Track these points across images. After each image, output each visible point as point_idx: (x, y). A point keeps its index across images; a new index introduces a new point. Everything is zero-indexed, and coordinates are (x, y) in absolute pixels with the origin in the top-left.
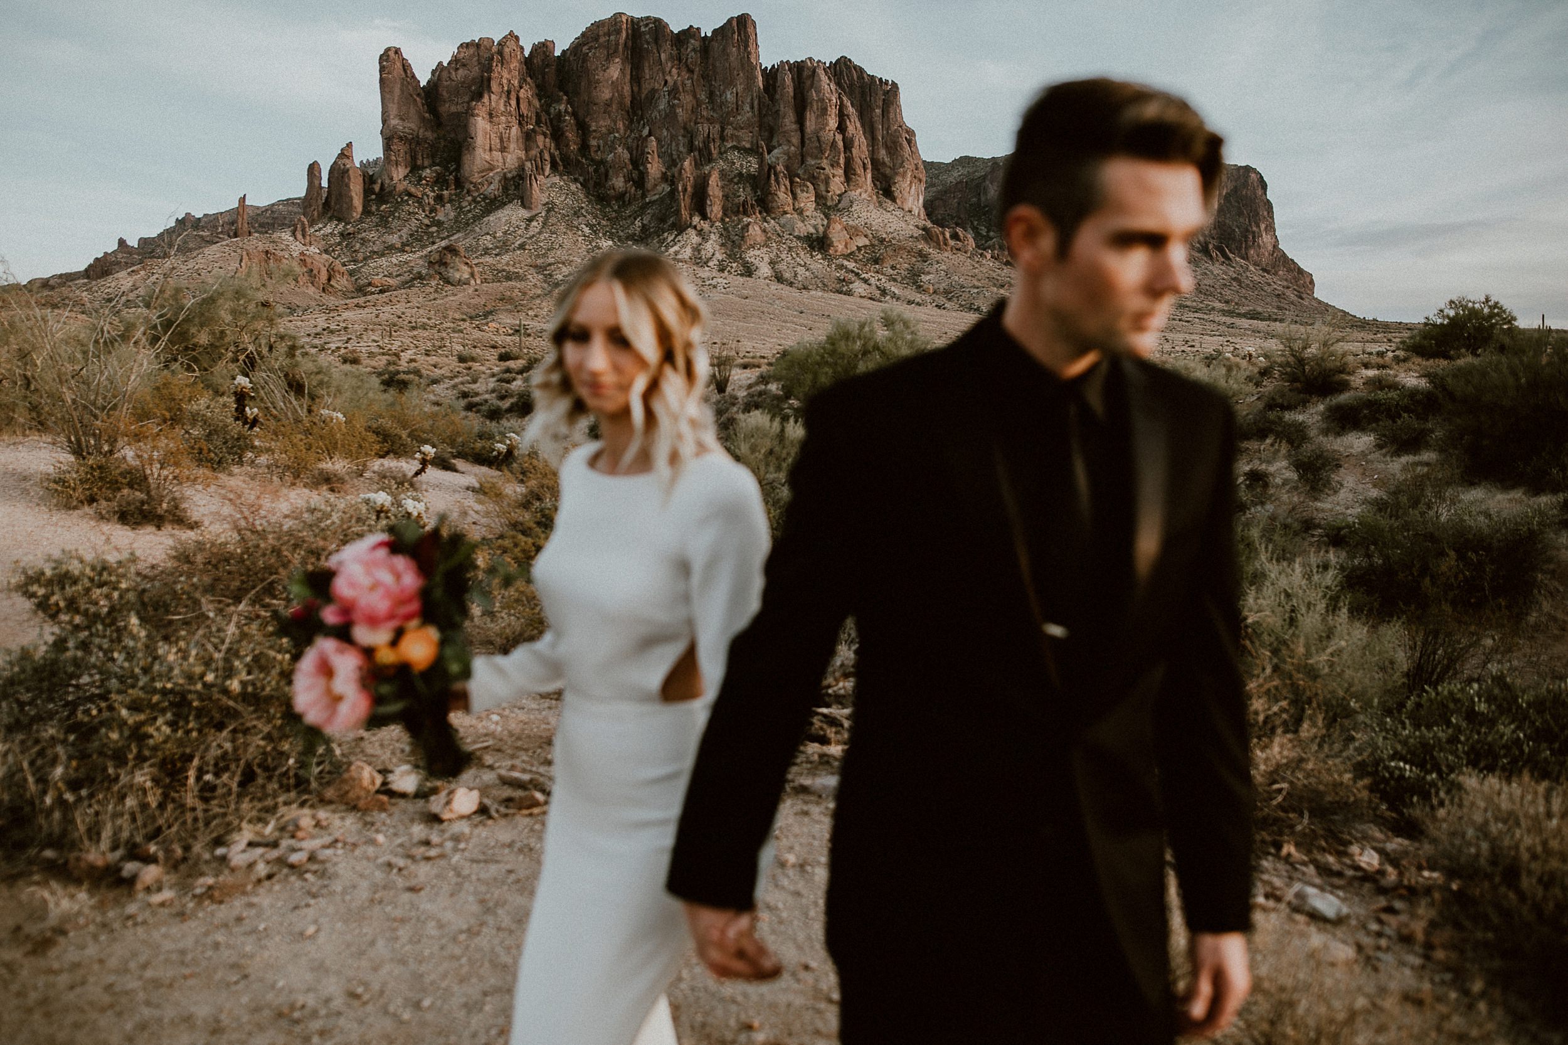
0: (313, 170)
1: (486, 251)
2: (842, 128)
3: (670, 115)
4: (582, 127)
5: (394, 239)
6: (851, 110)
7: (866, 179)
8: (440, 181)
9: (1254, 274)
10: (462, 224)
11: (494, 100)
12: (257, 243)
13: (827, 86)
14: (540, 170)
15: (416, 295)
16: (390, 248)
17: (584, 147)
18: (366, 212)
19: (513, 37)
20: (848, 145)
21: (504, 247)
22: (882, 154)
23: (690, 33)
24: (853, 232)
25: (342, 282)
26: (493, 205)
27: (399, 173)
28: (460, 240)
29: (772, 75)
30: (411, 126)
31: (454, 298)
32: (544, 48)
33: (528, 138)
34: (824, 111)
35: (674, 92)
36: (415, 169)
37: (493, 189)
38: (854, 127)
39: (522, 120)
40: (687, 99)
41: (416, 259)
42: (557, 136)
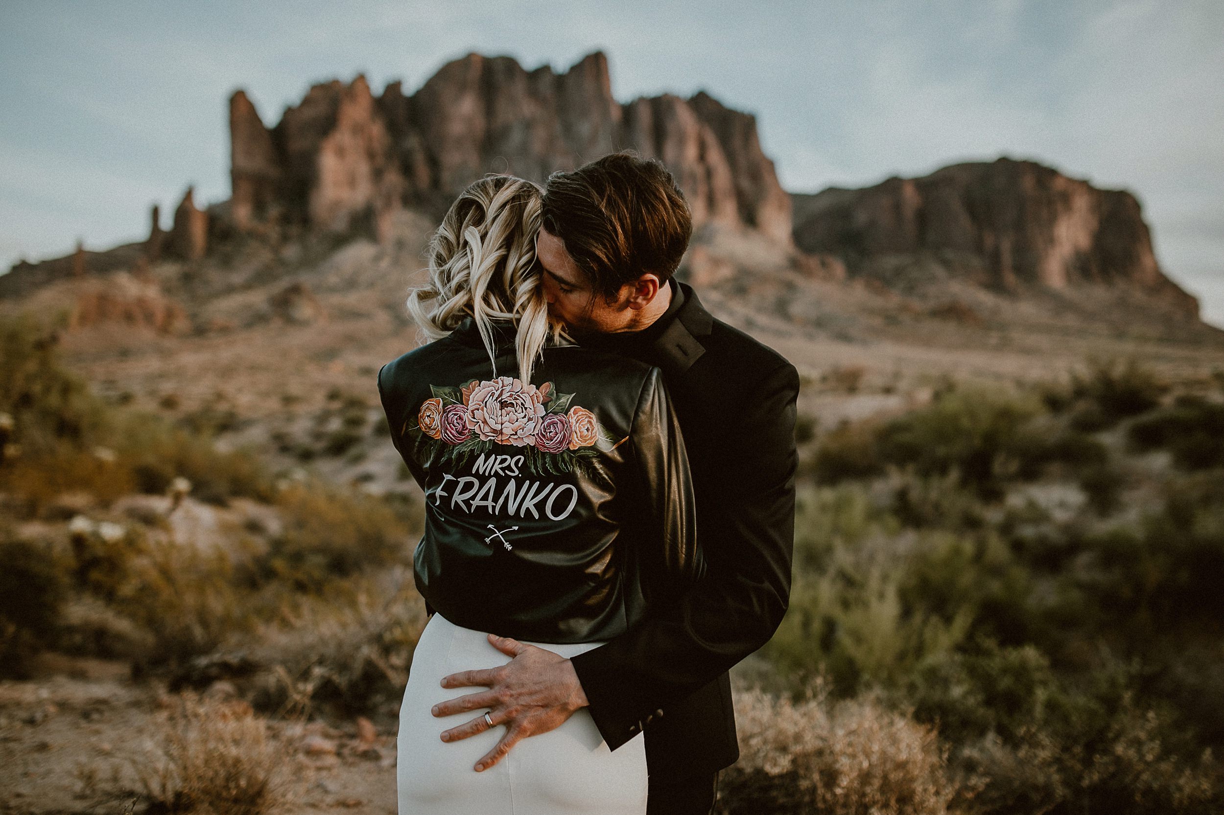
0: (155, 213)
1: (333, 290)
2: (702, 157)
3: (524, 150)
4: (434, 162)
5: (237, 278)
6: (711, 139)
7: (729, 210)
8: (285, 220)
9: (1138, 296)
10: (309, 262)
11: (343, 136)
12: (92, 285)
13: (686, 119)
14: (388, 204)
15: (259, 337)
16: (230, 290)
17: (436, 183)
18: (209, 251)
19: (361, 78)
20: (709, 174)
21: (351, 284)
22: (746, 184)
23: (545, 69)
24: (716, 262)
25: (181, 324)
26: (340, 241)
27: (243, 214)
28: (306, 279)
29: (629, 111)
30: (258, 163)
31: (298, 339)
32: (394, 88)
33: (377, 174)
34: (681, 142)
35: (528, 125)
36: (259, 207)
37: (340, 225)
38: (715, 157)
39: (371, 155)
40: (540, 134)
41: (258, 298)
42: (407, 170)
